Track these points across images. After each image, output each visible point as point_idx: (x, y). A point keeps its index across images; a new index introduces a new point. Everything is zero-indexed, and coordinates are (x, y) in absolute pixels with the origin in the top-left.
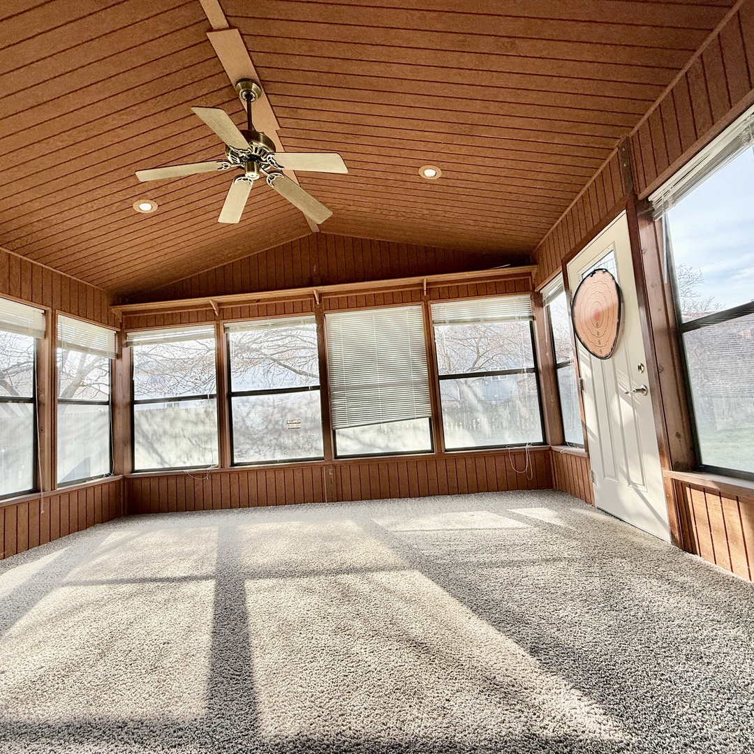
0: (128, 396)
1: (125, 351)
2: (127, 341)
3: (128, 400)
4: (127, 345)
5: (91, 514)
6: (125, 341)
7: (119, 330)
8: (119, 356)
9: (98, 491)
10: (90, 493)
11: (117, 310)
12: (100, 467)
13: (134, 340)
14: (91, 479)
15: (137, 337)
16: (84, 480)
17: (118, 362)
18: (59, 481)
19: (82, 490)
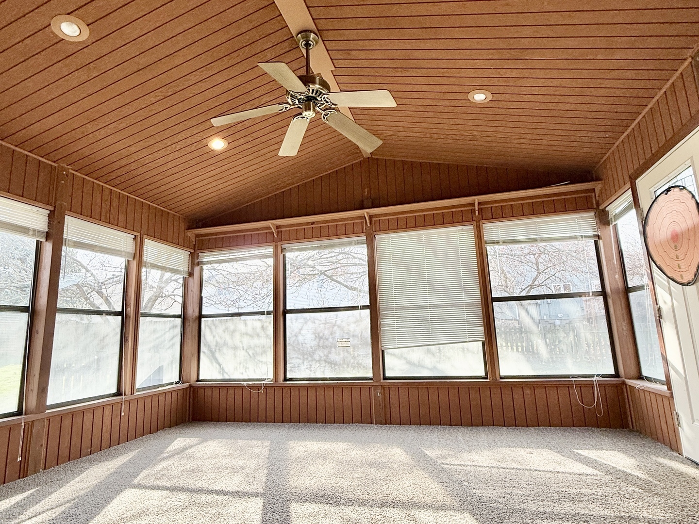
0: (197, 310)
1: (197, 269)
2: (199, 260)
3: (197, 314)
4: (198, 264)
5: (161, 419)
6: (197, 261)
7: (192, 251)
8: (191, 274)
9: (168, 397)
10: (162, 398)
11: (191, 234)
12: (171, 375)
13: (204, 260)
14: (163, 385)
15: (206, 257)
16: (157, 387)
17: (191, 279)
18: (138, 385)
19: (155, 397)
